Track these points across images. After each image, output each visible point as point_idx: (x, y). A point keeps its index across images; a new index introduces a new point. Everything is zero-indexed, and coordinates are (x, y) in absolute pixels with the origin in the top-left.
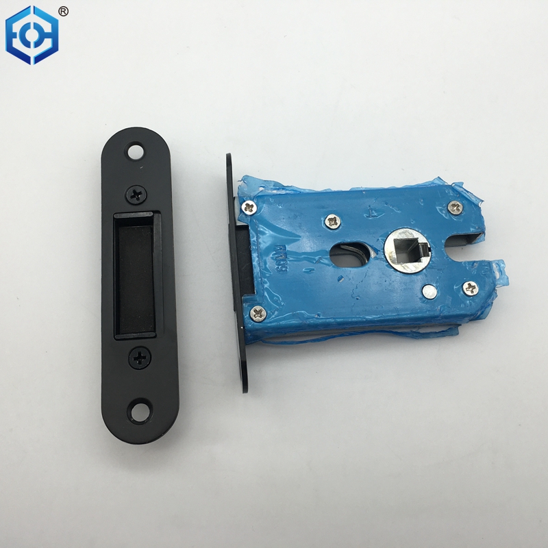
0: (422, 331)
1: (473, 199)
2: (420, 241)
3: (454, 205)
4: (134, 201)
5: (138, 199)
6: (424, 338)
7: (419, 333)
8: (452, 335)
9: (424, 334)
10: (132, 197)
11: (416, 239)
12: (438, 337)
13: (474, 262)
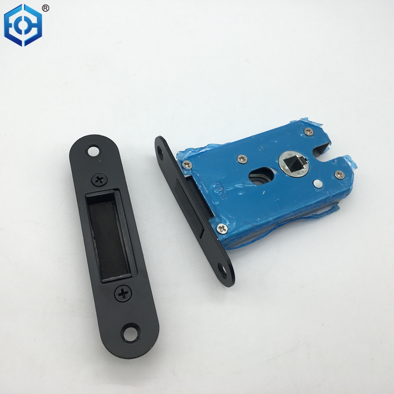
0: (319, 213)
1: (316, 125)
2: (298, 157)
3: (307, 130)
4: (99, 183)
5: (101, 182)
6: (321, 217)
7: (317, 215)
8: (336, 210)
9: (320, 214)
10: (97, 181)
11: (296, 156)
12: (329, 214)
13: (334, 160)
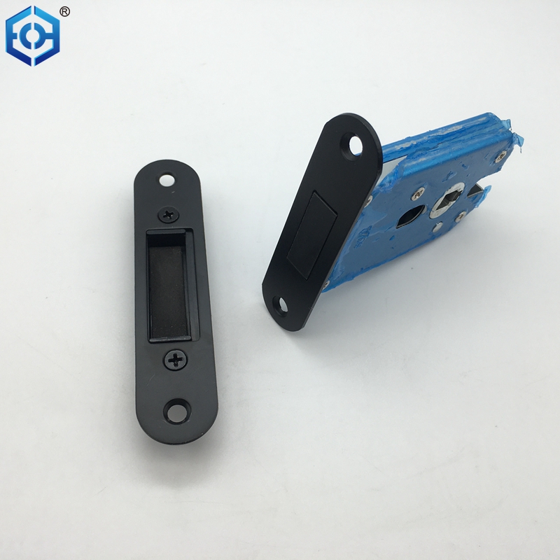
4: (167, 219)
5: (170, 218)
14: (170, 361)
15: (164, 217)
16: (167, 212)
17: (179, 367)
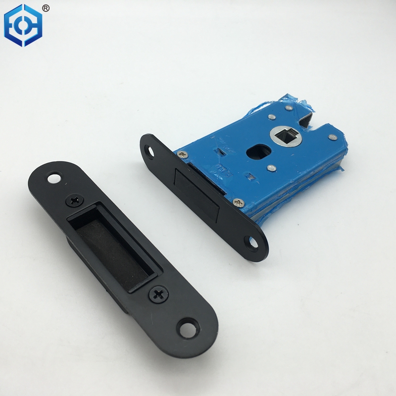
14: (155, 297)
15: (72, 203)
16: (72, 199)
17: (165, 297)
